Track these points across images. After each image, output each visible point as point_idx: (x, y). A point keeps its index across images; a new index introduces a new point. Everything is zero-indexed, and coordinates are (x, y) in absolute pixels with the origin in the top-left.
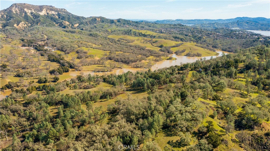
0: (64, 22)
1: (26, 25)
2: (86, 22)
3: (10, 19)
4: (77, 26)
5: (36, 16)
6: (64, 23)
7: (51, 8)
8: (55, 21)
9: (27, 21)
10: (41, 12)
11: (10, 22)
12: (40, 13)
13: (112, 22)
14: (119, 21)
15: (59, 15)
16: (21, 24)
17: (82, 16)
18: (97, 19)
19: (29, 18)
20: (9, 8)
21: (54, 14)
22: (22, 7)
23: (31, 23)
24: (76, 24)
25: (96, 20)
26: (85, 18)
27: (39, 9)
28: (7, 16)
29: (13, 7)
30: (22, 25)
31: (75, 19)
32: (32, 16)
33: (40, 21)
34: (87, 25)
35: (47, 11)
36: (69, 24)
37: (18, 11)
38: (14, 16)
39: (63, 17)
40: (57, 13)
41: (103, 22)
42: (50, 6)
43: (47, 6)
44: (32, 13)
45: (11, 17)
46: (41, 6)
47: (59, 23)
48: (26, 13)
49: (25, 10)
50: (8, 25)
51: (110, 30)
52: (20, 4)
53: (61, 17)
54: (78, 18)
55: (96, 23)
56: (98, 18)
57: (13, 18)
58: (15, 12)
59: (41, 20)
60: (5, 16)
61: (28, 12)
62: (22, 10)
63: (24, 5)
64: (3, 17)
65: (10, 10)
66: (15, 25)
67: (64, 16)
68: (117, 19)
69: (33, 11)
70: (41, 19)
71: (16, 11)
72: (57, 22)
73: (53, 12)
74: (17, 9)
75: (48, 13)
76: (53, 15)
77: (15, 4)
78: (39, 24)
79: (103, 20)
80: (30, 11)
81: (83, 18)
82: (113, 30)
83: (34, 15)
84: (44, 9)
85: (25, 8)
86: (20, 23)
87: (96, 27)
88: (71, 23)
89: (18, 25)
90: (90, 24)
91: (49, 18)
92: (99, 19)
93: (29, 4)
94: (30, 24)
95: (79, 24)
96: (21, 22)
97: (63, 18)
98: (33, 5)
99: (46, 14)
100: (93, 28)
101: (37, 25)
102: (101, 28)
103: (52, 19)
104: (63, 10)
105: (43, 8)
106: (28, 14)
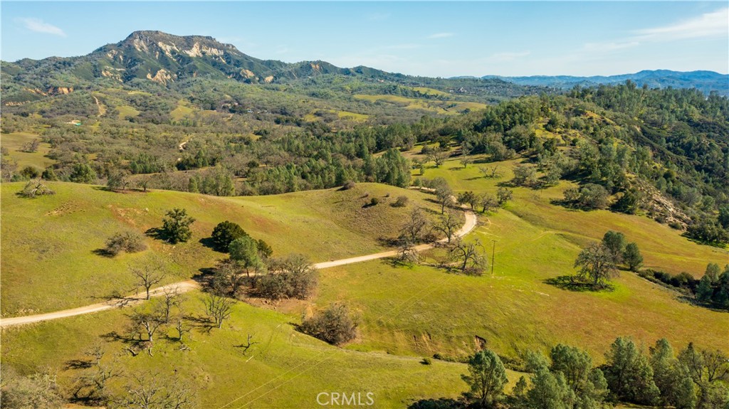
0: (244, 71)
1: (169, 77)
2: (290, 73)
3: (134, 65)
4: (270, 80)
5: (185, 60)
6: (243, 73)
7: (209, 42)
8: (221, 69)
9: (169, 69)
10: (189, 50)
11: (137, 70)
12: (188, 52)
13: (346, 72)
14: (359, 70)
15: (227, 56)
16: (159, 73)
17: (277, 60)
18: (313, 66)
19: (171, 62)
20: (126, 40)
21: (217, 54)
22: (152, 38)
23: (177, 73)
24: (267, 76)
25: (311, 67)
26: (286, 65)
27: (185, 44)
28: (125, 57)
29: (135, 38)
30: (162, 75)
31: (264, 66)
32: (175, 58)
33: (196, 68)
34: (293, 78)
35: (201, 48)
36: (254, 77)
37: (145, 46)
38: (140, 57)
39: (238, 61)
40: (222, 53)
41: (326, 72)
42: (208, 38)
43: (200, 36)
44: (173, 52)
45: (135, 61)
46: (188, 37)
47: (233, 73)
48: (162, 52)
49: (160, 44)
50: (135, 76)
51: (348, 88)
52: (148, 31)
53: (232, 62)
54: (269, 64)
55: (311, 75)
56: (315, 63)
57: (140, 61)
58: (139, 50)
59: (199, 67)
60: (121, 57)
61: (167, 49)
62: (153, 45)
63: (156, 35)
64: (118, 60)
65: (129, 45)
66: (149, 76)
67: (238, 59)
68: (355, 68)
69: (175, 48)
70: (198, 64)
71: (142, 48)
72: (228, 72)
73: (215, 51)
74: (142, 43)
75: (204, 53)
76: (216, 57)
77: (139, 33)
78: (194, 74)
79: (325, 68)
80: (169, 48)
81: (280, 63)
82: (355, 87)
83: (179, 56)
84: (195, 45)
85: (158, 40)
86: (157, 72)
87: (315, 82)
88: (256, 74)
89: (153, 76)
90: (299, 76)
91: (208, 63)
92: (318, 67)
93: (164, 34)
94: (175, 75)
95: (275, 77)
96: (160, 69)
97: (238, 64)
98: (173, 34)
99: (201, 55)
100: (310, 84)
101: (192, 76)
102: (328, 84)
103: (214, 64)
104: (231, 47)
105: (194, 42)
106: (167, 53)
